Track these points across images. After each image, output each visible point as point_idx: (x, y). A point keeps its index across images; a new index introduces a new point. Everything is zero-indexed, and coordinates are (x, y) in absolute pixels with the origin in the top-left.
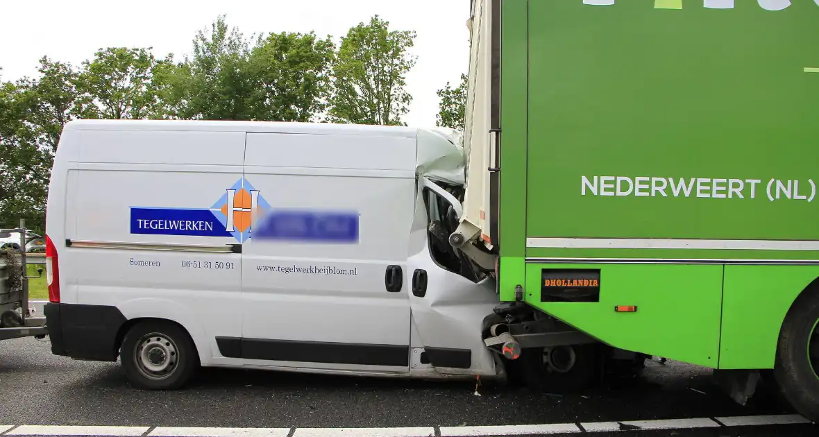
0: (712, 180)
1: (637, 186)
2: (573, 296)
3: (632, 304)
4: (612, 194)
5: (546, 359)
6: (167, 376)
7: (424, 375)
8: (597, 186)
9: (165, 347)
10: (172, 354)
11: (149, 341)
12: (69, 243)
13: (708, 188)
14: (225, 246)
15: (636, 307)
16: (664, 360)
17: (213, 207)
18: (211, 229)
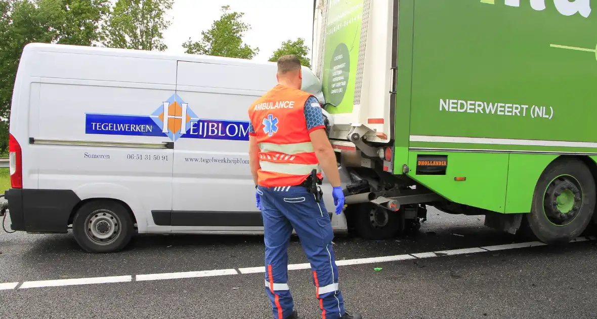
0: (505, 105)
1: (469, 107)
2: (435, 171)
3: (463, 176)
4: (455, 110)
5: (371, 218)
6: (110, 242)
8: (448, 105)
9: (110, 220)
10: (116, 225)
11: (97, 216)
12: (32, 141)
13: (503, 109)
14: (161, 143)
15: (465, 178)
16: (425, 220)
17: (152, 115)
18: (151, 131)
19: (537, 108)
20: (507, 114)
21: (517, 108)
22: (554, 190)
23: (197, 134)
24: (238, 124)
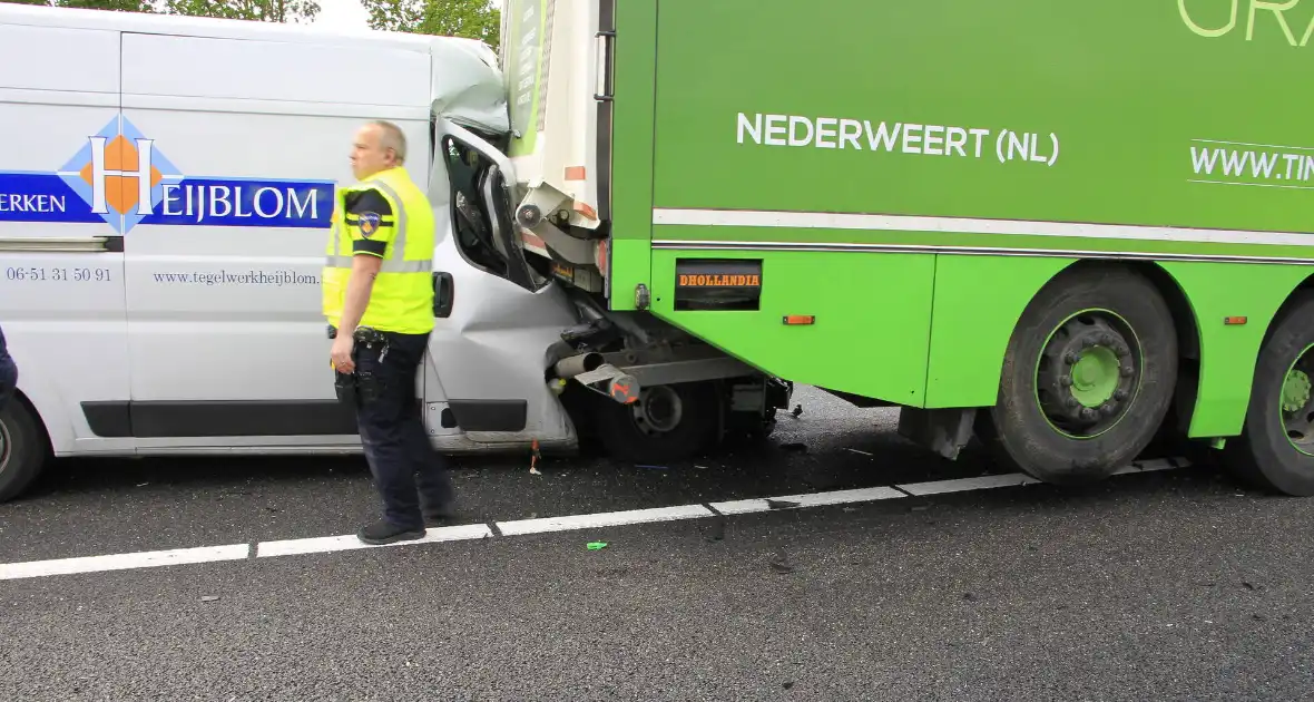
0: (924, 128)
1: (819, 133)
2: (729, 301)
3: (809, 313)
4: (782, 142)
5: (637, 412)
7: (449, 447)
8: (760, 129)
13: (918, 139)
14: (89, 238)
15: (813, 317)
16: (798, 411)
17: (64, 169)
18: (63, 209)
19: (1013, 138)
20: (928, 151)
21: (956, 137)
22: (1066, 349)
23: (180, 213)
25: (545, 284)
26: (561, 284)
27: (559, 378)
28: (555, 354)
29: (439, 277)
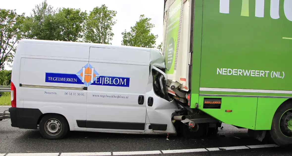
0: (255, 71)
1: (234, 72)
4: (226, 74)
5: (189, 127)
6: (57, 134)
7: (149, 133)
8: (221, 71)
9: (57, 124)
10: (59, 126)
11: (50, 122)
12: (21, 85)
13: (254, 73)
14: (81, 87)
15: (232, 110)
16: (222, 127)
17: (77, 73)
18: (76, 81)
19: (274, 73)
20: (256, 76)
21: (262, 73)
22: (286, 117)
23: (99, 83)
24: (119, 78)
25: (172, 100)
26: (175, 100)
27: (174, 120)
28: (174, 115)
29: (150, 98)
